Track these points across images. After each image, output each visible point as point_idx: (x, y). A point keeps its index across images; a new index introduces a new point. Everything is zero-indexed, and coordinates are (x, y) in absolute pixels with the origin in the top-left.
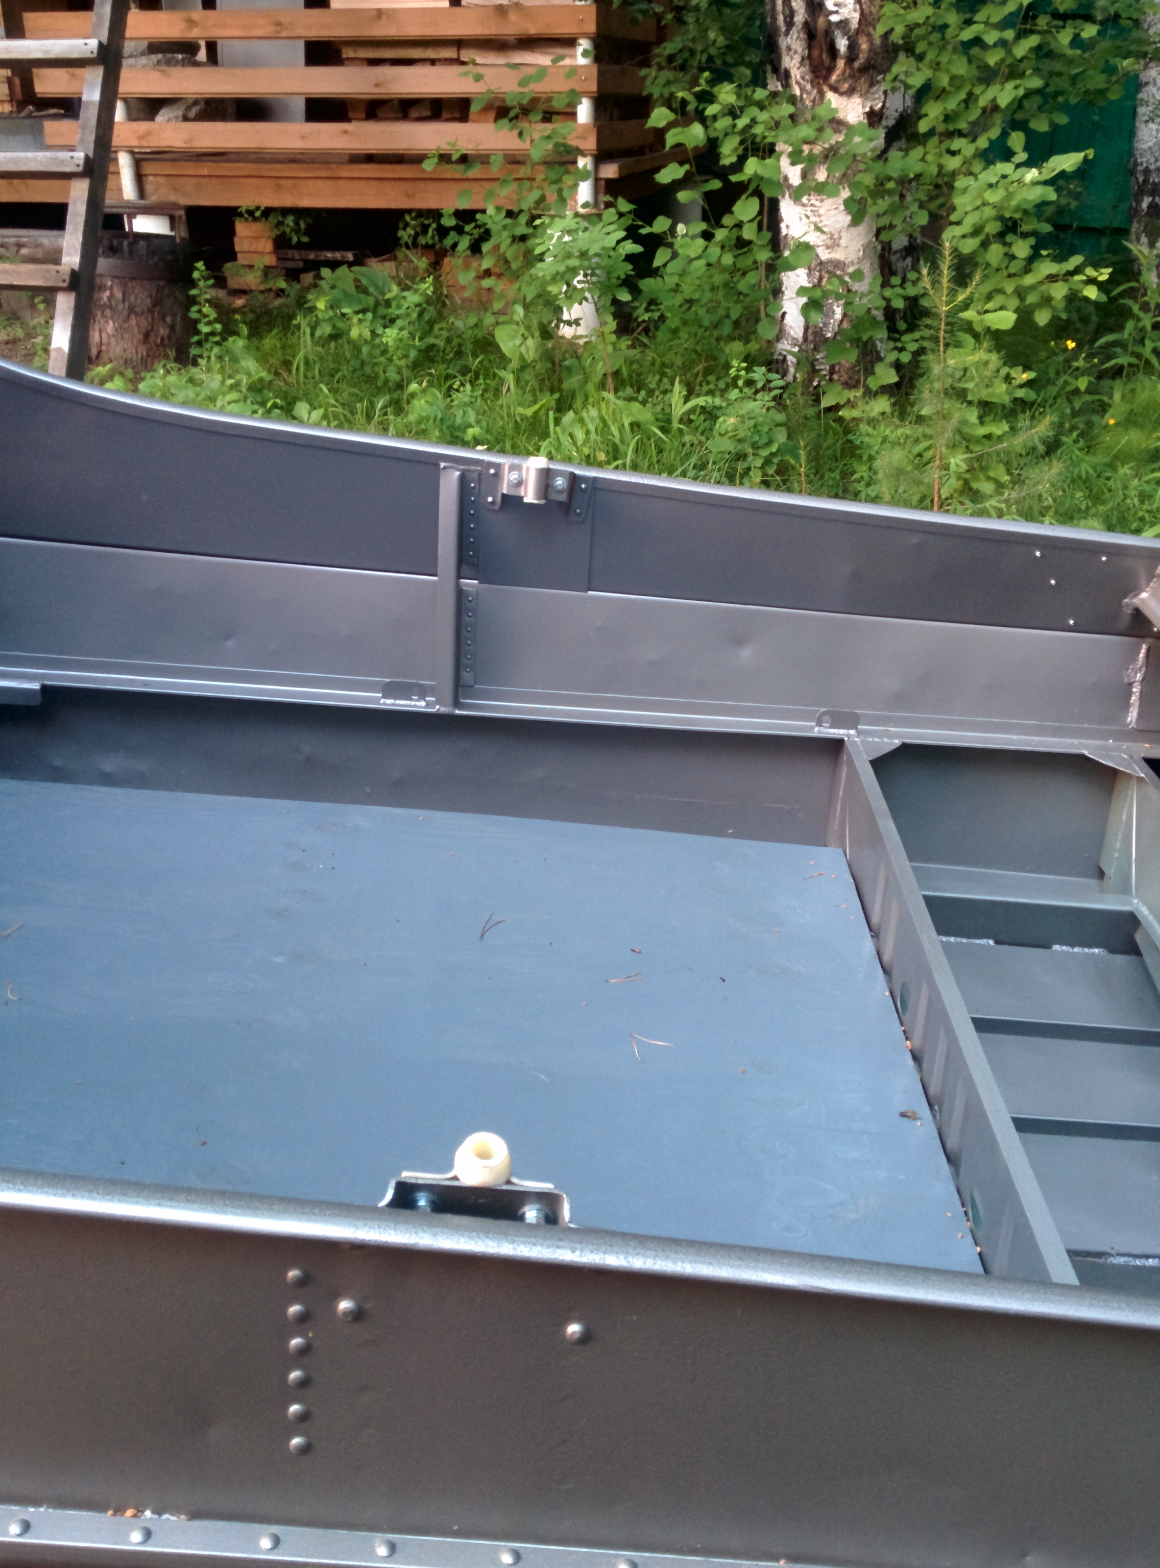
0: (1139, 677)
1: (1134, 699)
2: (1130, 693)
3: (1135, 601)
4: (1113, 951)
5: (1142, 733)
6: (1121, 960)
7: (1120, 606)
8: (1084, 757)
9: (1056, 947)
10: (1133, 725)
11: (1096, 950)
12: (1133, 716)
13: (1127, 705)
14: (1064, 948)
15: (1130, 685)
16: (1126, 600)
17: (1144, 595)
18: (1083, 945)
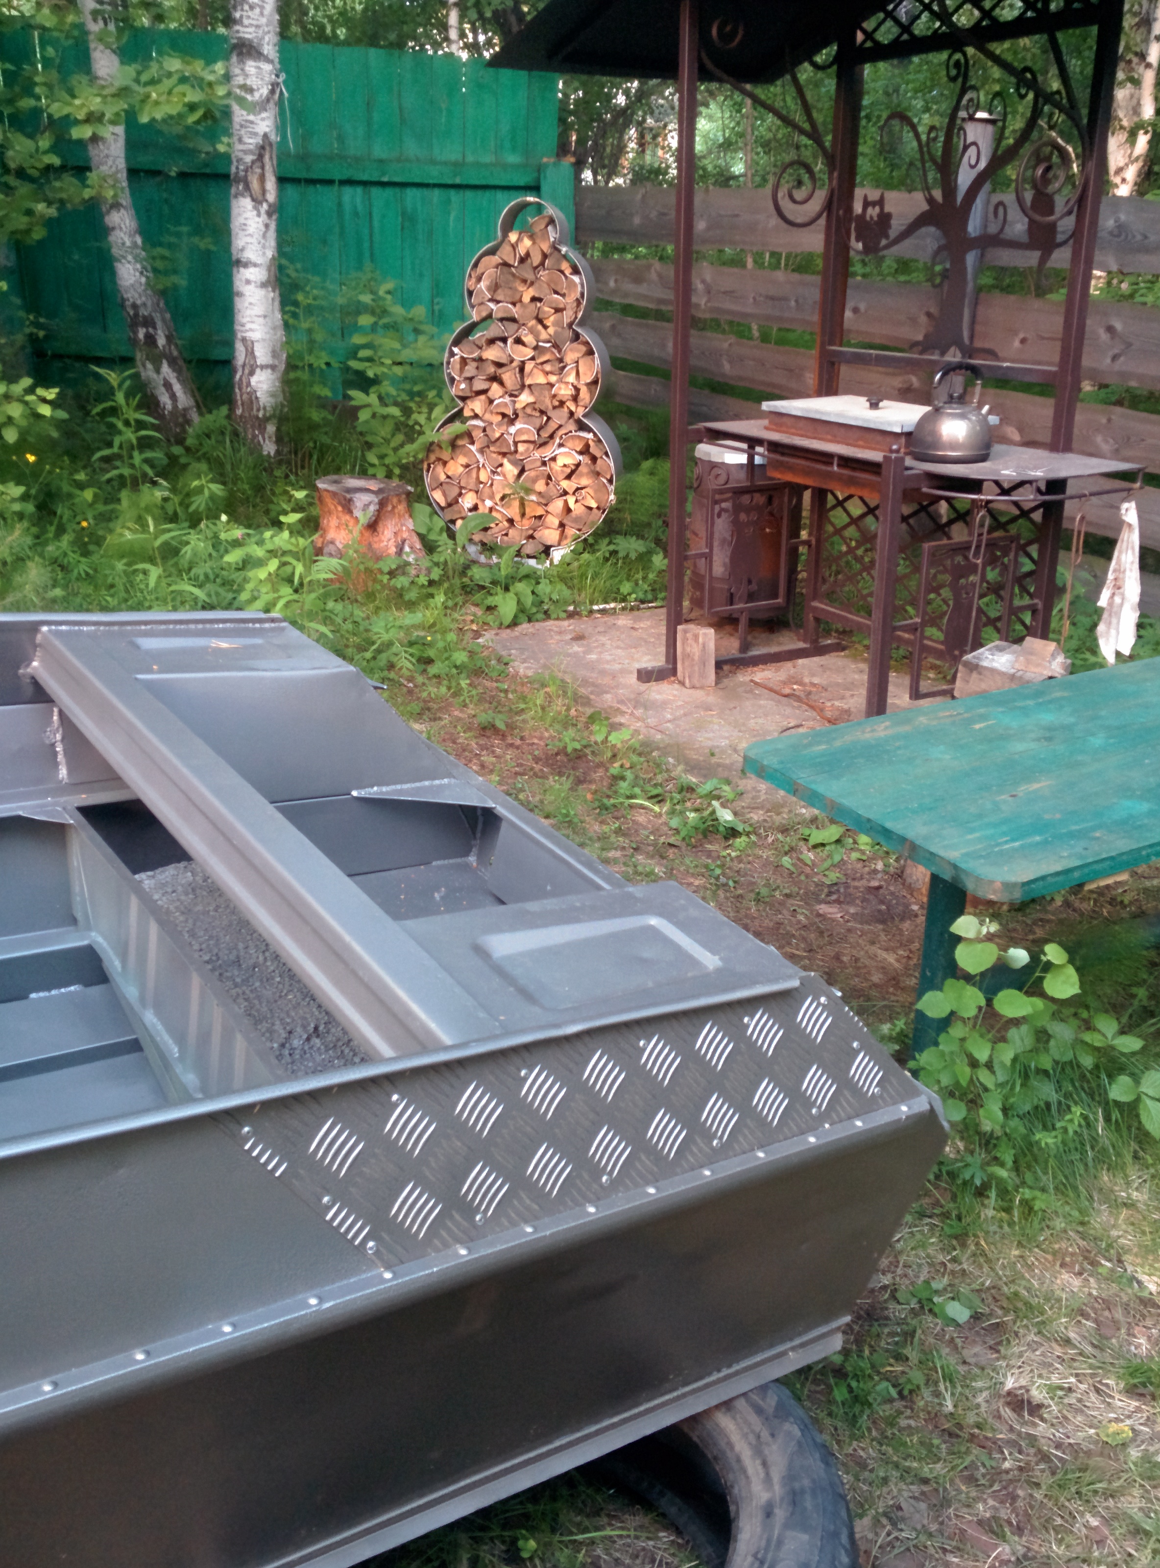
0: (59, 737)
1: (60, 758)
2: (55, 754)
3: (29, 670)
4: (87, 985)
5: (75, 786)
6: (96, 991)
7: (18, 677)
8: (19, 818)
9: (33, 996)
10: (66, 780)
11: (72, 988)
12: (63, 772)
13: (56, 765)
14: (42, 994)
15: (53, 745)
16: (21, 671)
17: (35, 664)
18: (59, 986)
